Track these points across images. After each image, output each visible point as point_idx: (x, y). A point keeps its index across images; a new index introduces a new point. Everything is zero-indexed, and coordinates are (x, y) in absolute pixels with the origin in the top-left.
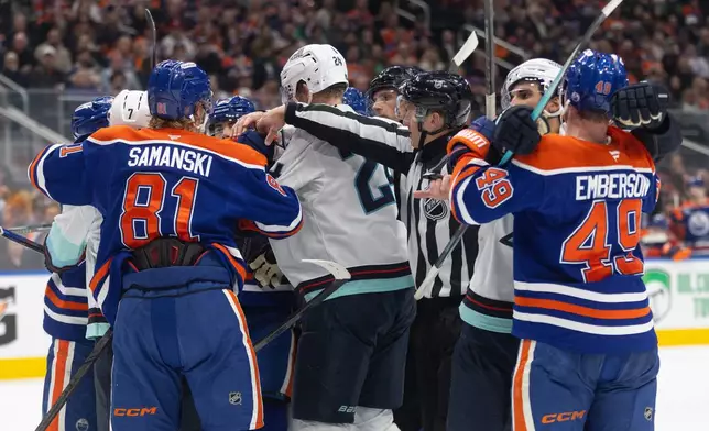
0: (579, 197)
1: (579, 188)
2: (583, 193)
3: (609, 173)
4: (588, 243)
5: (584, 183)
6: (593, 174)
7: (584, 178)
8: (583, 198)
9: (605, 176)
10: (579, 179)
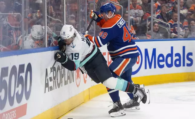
0: (120, 27)
1: (119, 26)
2: (120, 26)
3: (121, 20)
4: (127, 36)
5: (119, 24)
6: (119, 22)
7: (118, 23)
8: (121, 27)
9: (121, 21)
10: (118, 24)
